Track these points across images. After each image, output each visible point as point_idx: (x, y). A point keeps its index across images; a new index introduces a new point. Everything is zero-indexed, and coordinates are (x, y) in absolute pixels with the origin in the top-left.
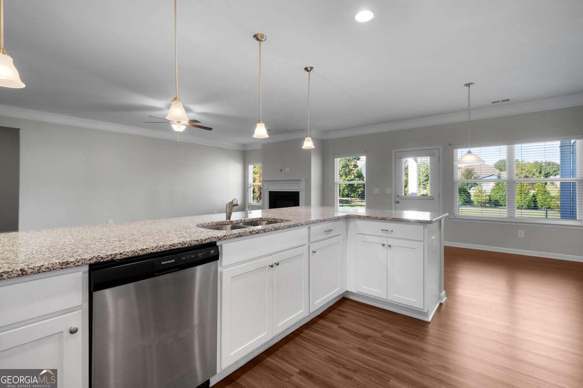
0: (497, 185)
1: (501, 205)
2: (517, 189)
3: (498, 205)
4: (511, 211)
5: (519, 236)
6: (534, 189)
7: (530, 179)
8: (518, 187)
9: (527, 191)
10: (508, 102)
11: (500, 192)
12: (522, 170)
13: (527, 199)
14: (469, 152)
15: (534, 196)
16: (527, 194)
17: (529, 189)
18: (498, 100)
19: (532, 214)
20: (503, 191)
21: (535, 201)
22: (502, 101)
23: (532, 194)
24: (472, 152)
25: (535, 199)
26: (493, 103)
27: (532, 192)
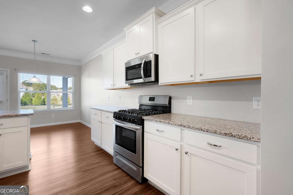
0: (26, 94)
1: (28, 104)
2: (36, 96)
3: (26, 104)
4: (49, 106)
5: (52, 117)
6: (44, 96)
7: (42, 91)
8: (37, 95)
9: (41, 97)
10: (49, 55)
11: (27, 97)
12: (38, 87)
13: (41, 101)
14: (35, 77)
15: (44, 99)
16: (41, 98)
17: (42, 96)
18: (45, 53)
19: (40, 107)
20: (29, 97)
21: (44, 102)
22: (47, 54)
23: (43, 98)
24: (36, 76)
25: (44, 100)
26: (42, 53)
27: (43, 97)
